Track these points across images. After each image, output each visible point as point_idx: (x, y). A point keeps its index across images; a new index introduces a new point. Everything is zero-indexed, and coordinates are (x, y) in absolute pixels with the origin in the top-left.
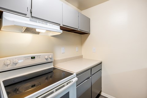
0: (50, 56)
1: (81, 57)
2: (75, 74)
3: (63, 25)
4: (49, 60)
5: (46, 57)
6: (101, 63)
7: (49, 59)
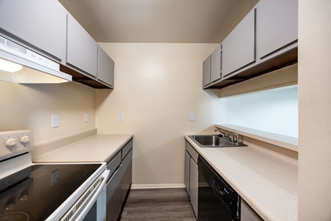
0: (25, 138)
1: (93, 133)
2: (104, 164)
3: (67, 63)
4: (21, 149)
5: (11, 141)
6: (132, 139)
7: (19, 145)
